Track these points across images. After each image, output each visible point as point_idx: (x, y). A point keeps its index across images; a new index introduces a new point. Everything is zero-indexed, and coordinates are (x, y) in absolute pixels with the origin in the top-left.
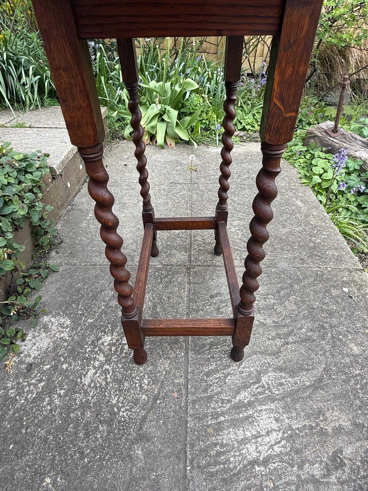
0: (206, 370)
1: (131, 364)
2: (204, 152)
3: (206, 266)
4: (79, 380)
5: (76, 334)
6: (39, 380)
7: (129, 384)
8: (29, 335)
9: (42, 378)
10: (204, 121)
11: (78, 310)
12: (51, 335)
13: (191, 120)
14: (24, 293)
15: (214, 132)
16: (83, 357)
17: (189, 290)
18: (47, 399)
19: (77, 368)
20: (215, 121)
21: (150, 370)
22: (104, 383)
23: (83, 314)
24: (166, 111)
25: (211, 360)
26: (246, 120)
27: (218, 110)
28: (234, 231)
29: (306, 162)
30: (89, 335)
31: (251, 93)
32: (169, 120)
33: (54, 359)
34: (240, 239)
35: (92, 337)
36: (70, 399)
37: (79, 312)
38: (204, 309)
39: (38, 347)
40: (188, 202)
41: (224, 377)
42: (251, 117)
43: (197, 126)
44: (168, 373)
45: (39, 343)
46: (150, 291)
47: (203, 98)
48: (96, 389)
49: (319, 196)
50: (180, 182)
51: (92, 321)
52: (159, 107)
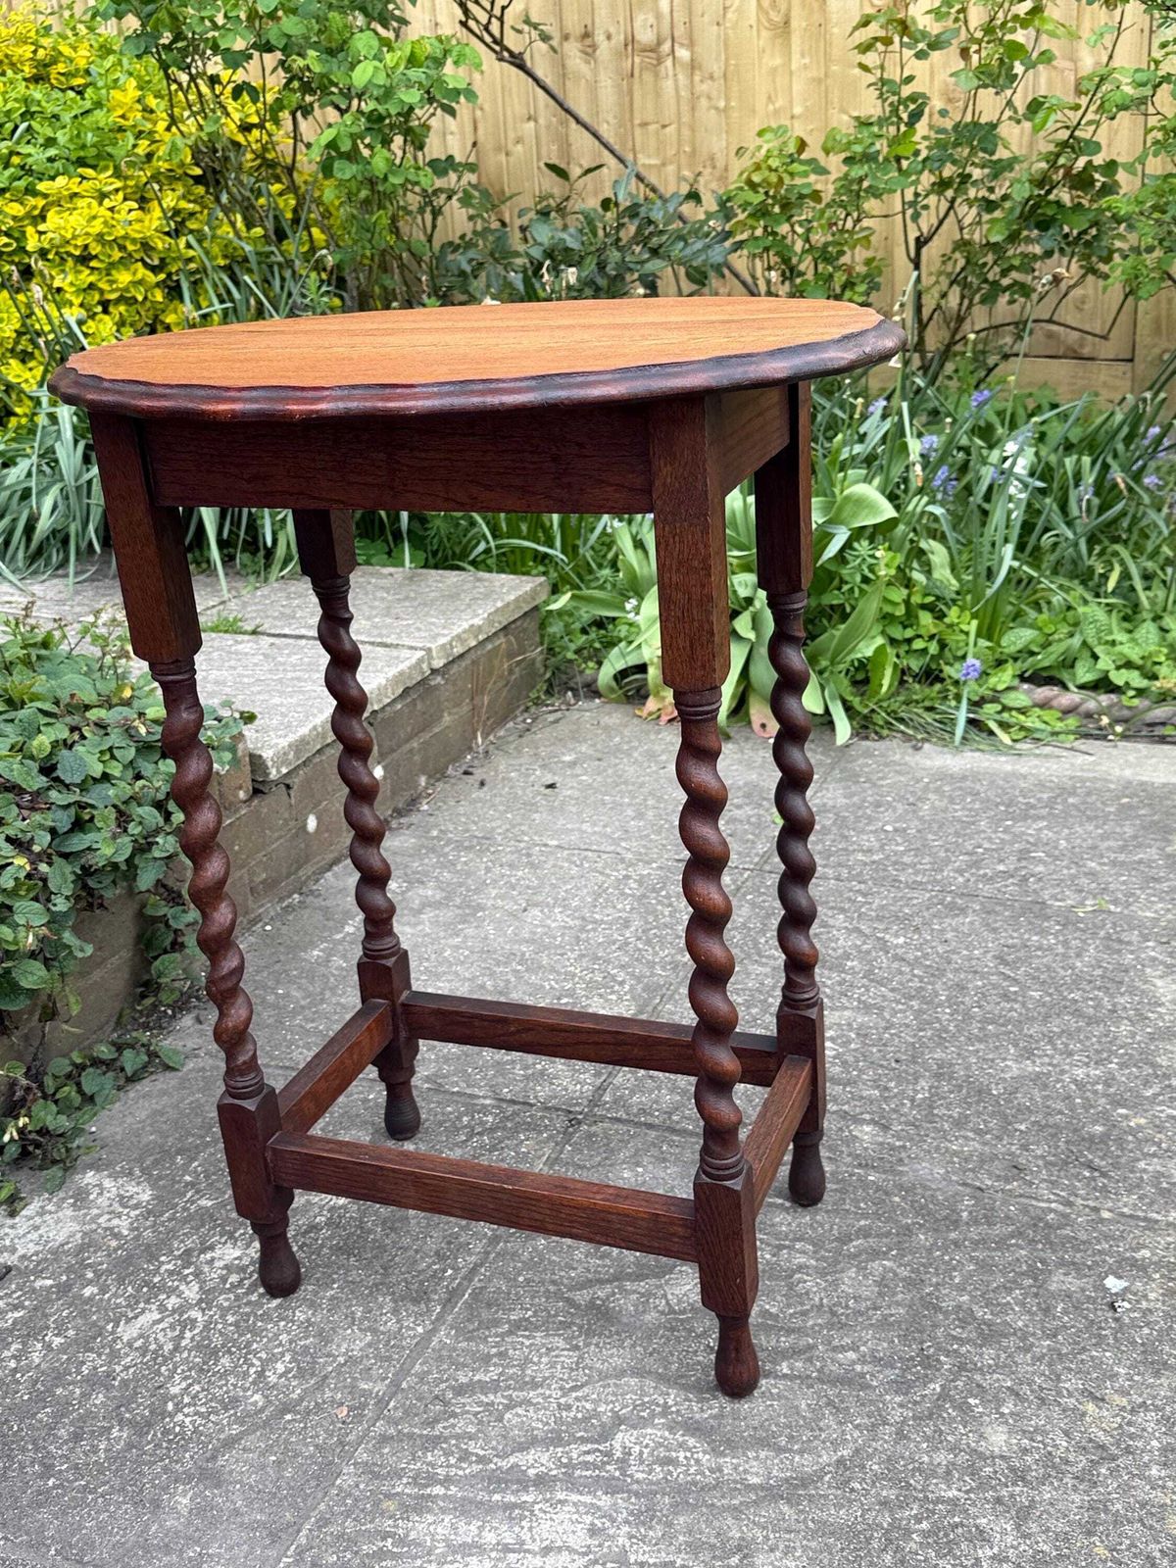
1: (262, 1321)
4: (109, 1327)
8: (31, 1207)
9: (22, 1302)
11: (186, 1172)
12: (86, 1215)
13: (842, 636)
14: (58, 1096)
16: (144, 1280)
19: (118, 1301)
21: (305, 1346)
22: (170, 1346)
23: (192, 1185)
33: (69, 1270)
37: (187, 1178)
39: (41, 1236)
48: (144, 1355)
51: (210, 1203)
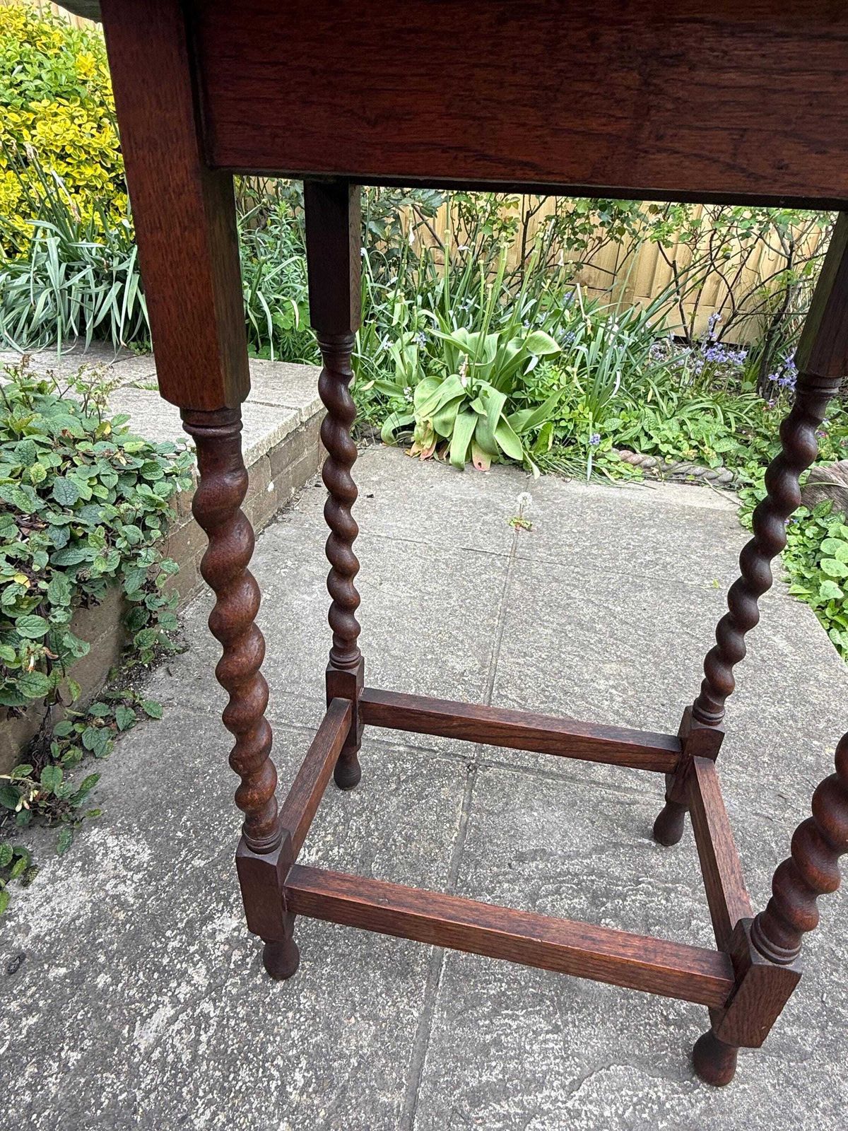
0: (474, 1083)
1: (271, 1012)
2: (554, 490)
3: (517, 768)
4: (126, 1031)
5: (156, 892)
6: (28, 1007)
7: (252, 1075)
8: (43, 873)
9: (36, 1002)
10: (563, 424)
11: (177, 827)
12: (94, 881)
13: (533, 416)
14: (63, 759)
15: (583, 450)
16: (154, 964)
17: (465, 828)
18: (31, 1069)
19: (131, 993)
20: (588, 425)
21: (317, 1045)
22: (186, 1057)
23: (185, 842)
24: (481, 392)
25: (493, 1051)
26: (663, 433)
27: (598, 403)
28: (602, 687)
29: (805, 545)
30: (185, 901)
31: (679, 376)
32: (484, 413)
33: (82, 953)
34: (617, 713)
35: (192, 911)
36: (87, 1083)
37: (179, 834)
38: (494, 888)
39: (54, 910)
40: (498, 600)
41: (522, 1116)
42: (676, 427)
43: (544, 432)
44: (365, 1064)
45: (59, 900)
46: (364, 809)
47: (567, 373)
48: (163, 1071)
49: (834, 632)
50: (488, 549)
51: (203, 863)
52: (466, 381)
